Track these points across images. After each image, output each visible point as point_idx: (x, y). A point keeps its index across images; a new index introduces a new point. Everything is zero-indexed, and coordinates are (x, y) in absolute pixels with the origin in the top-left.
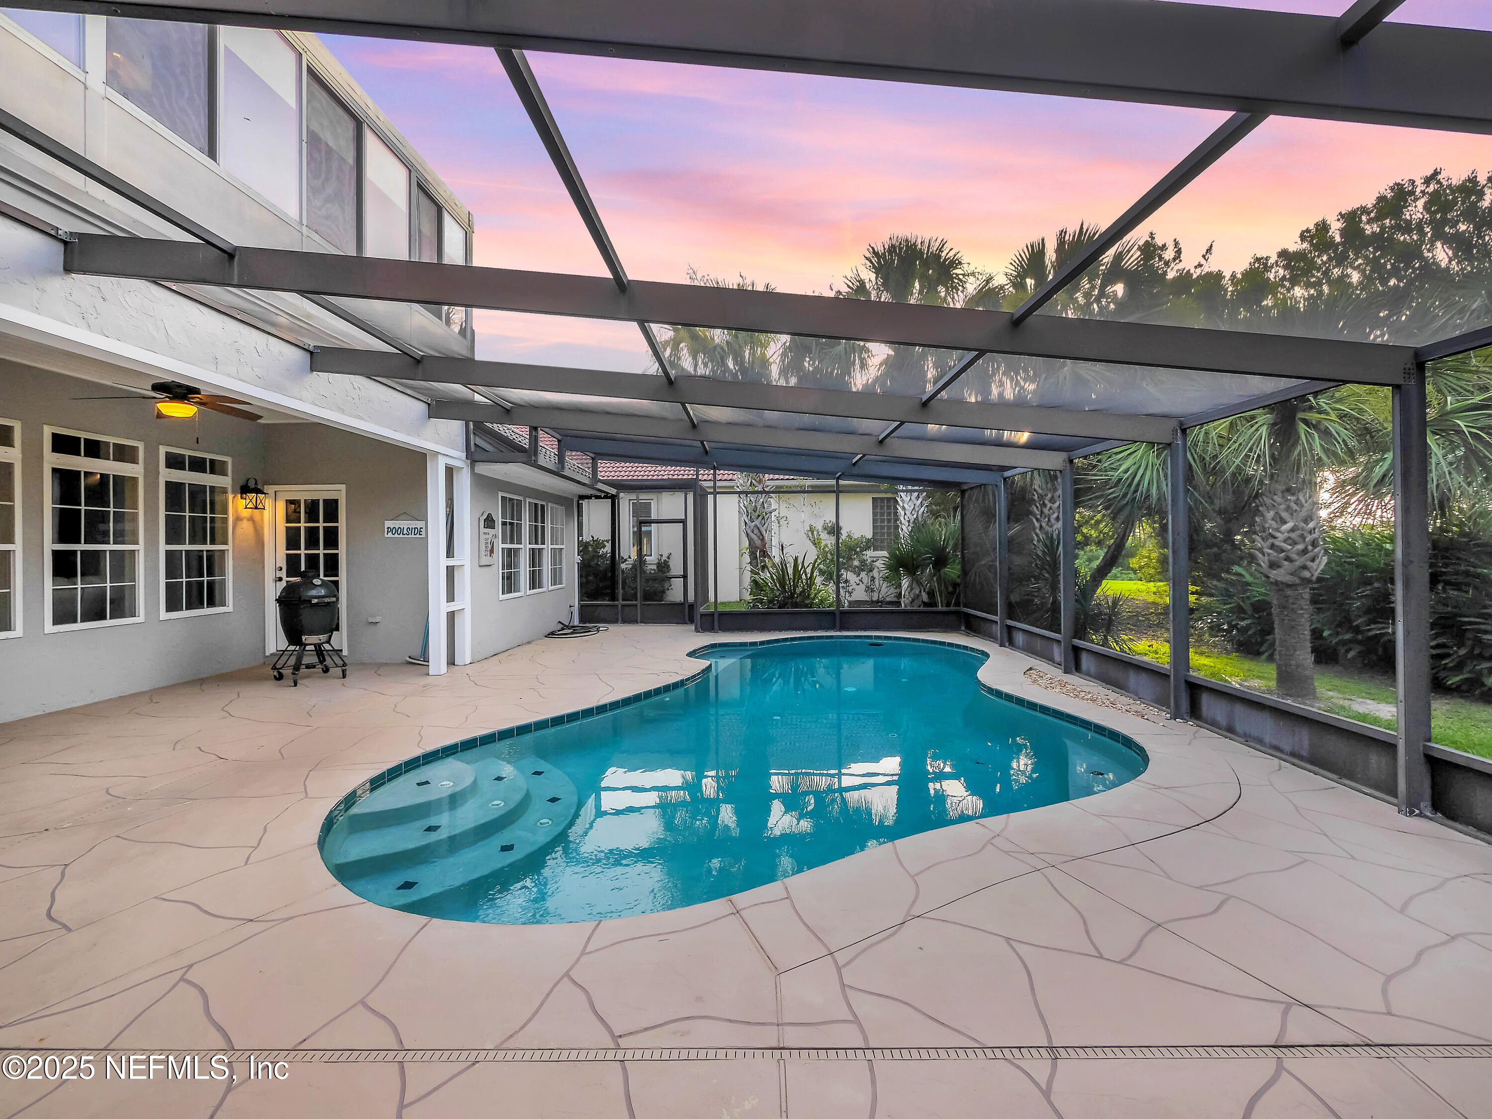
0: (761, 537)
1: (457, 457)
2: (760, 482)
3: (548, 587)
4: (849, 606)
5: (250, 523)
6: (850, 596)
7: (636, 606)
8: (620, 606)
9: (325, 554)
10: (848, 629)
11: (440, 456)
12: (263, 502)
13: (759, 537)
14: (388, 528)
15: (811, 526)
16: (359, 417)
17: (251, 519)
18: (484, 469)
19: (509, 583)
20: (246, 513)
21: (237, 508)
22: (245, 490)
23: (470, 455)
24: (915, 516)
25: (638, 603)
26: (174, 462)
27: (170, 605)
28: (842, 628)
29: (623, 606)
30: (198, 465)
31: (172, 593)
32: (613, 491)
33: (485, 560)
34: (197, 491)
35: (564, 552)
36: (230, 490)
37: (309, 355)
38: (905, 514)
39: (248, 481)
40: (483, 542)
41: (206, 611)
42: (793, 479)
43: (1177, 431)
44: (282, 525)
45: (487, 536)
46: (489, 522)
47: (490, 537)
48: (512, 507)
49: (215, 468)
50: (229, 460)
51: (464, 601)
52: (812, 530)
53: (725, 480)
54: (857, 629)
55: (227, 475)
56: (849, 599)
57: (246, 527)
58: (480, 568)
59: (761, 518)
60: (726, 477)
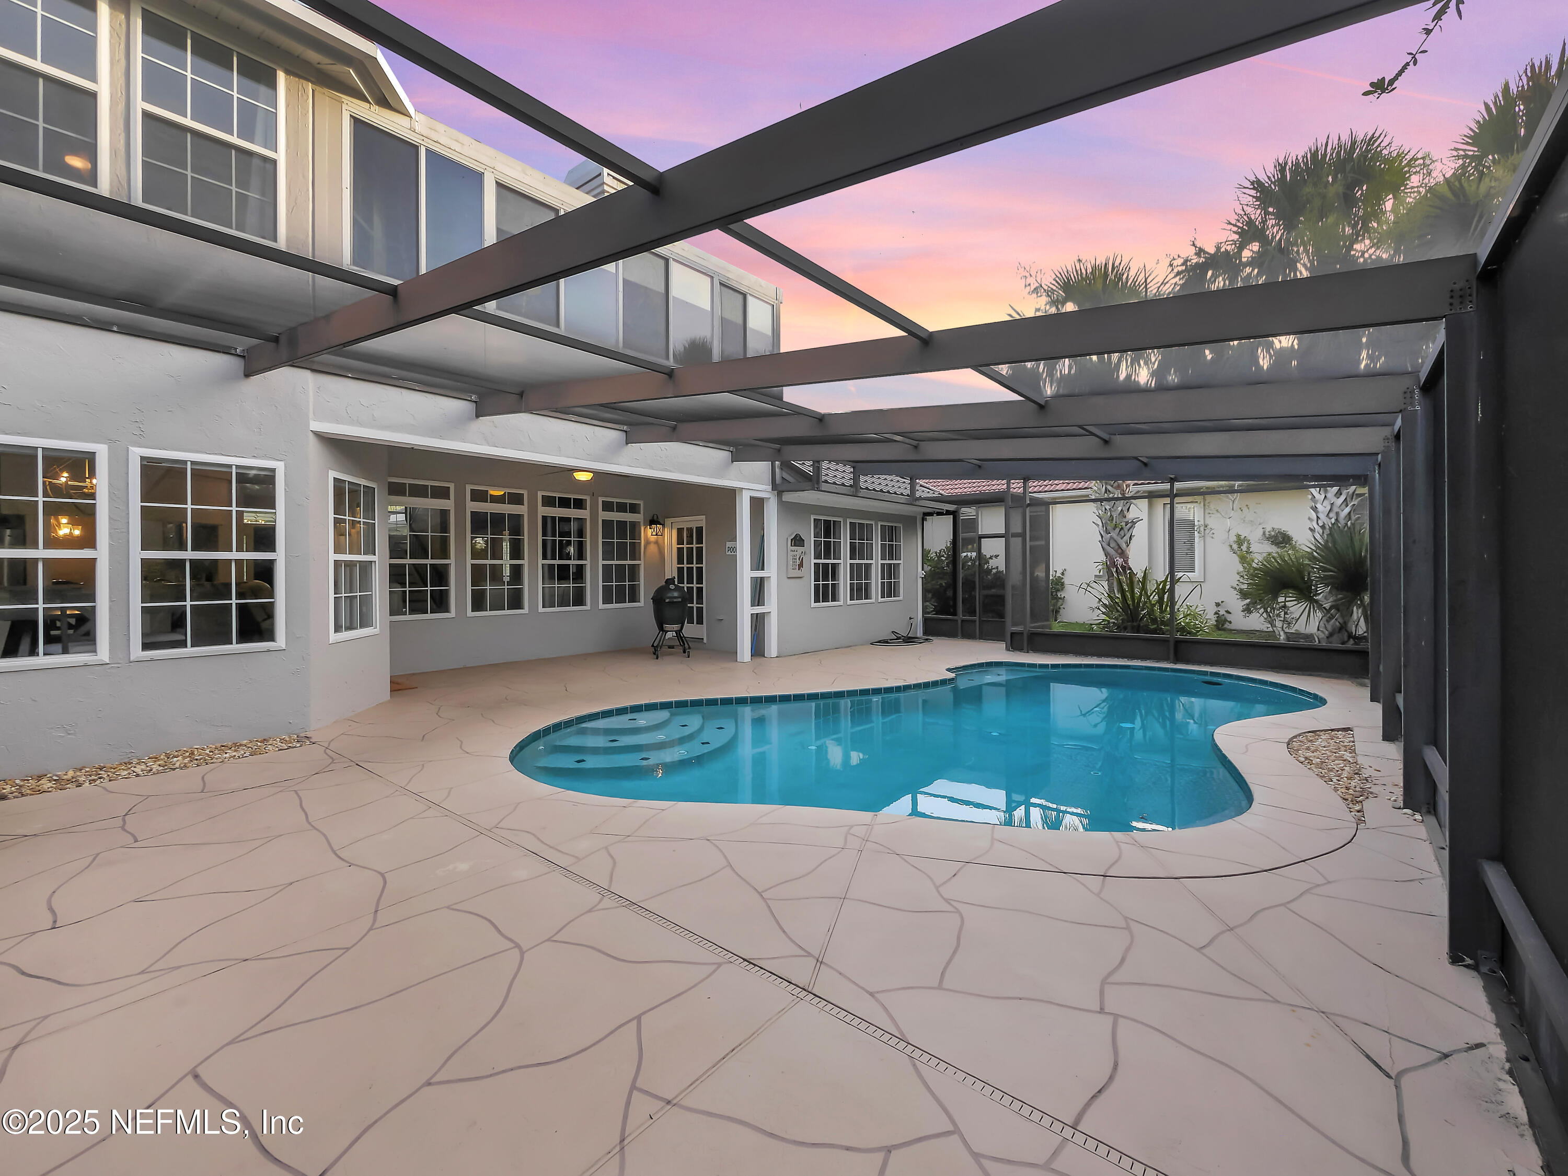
0: (1120, 551)
1: (763, 489)
2: (1119, 487)
3: (877, 598)
4: (1288, 639)
5: (656, 545)
6: (1289, 627)
7: (975, 621)
8: (959, 622)
9: (697, 567)
10: (1187, 662)
11: (743, 490)
12: (661, 530)
13: (1116, 551)
14: (728, 547)
15: (1238, 536)
16: (666, 470)
17: (656, 542)
18: (789, 497)
19: (825, 593)
20: (653, 538)
21: (647, 536)
22: (653, 522)
23: (774, 486)
24: (1333, 520)
25: (977, 618)
26: (608, 507)
27: (607, 600)
28: (1177, 660)
29: (963, 621)
30: (622, 508)
31: (607, 591)
32: (952, 507)
33: (797, 573)
34: (622, 525)
35: (901, 567)
36: (642, 524)
37: (624, 434)
38: (1318, 518)
39: (653, 516)
40: (790, 558)
41: (627, 605)
42: (1149, 483)
43: (1412, 392)
44: (675, 546)
45: (795, 553)
46: (798, 541)
47: (798, 554)
48: (828, 529)
49: (634, 509)
50: (641, 503)
51: (771, 606)
52: (1240, 541)
53: (1074, 489)
54: (1200, 663)
55: (639, 513)
56: (1287, 630)
57: (653, 548)
58: (788, 580)
59: (1117, 530)
60: (1058, 488)
